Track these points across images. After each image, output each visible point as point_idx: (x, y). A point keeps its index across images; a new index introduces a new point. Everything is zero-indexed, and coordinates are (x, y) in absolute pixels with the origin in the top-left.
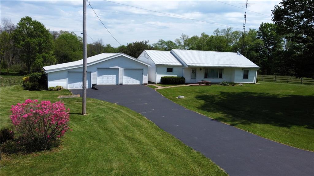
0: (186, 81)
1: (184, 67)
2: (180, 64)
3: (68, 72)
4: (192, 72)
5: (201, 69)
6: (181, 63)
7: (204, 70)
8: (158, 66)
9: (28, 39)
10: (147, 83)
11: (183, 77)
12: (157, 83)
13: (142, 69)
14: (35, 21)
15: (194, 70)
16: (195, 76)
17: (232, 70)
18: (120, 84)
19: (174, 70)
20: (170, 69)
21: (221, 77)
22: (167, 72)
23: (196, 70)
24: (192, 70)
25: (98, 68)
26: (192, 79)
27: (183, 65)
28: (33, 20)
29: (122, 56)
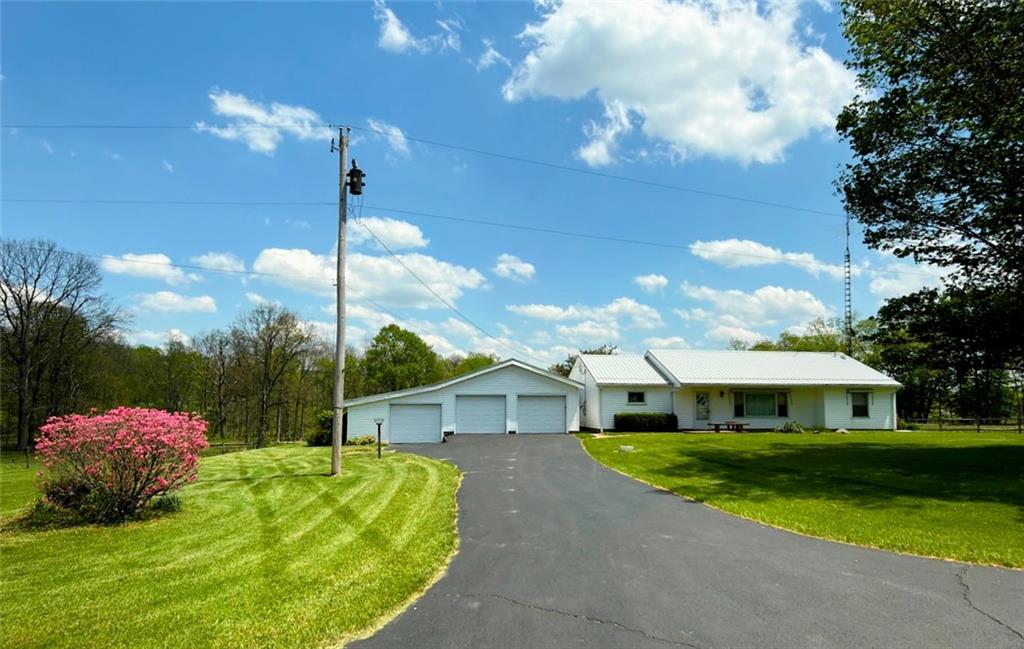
0: (681, 425)
1: (674, 390)
2: (662, 381)
3: (391, 405)
4: (698, 402)
5: (722, 394)
6: (666, 378)
7: (732, 395)
8: (603, 388)
9: (390, 367)
10: (578, 430)
11: (673, 414)
12: (605, 431)
13: (565, 396)
14: (406, 331)
15: (702, 394)
16: (708, 412)
17: (816, 393)
18: (510, 432)
19: (648, 397)
20: (636, 395)
21: (783, 412)
22: (630, 401)
23: (707, 395)
24: (698, 397)
25: (457, 396)
26: (698, 419)
27: (671, 384)
28: (402, 329)
29: (512, 365)
